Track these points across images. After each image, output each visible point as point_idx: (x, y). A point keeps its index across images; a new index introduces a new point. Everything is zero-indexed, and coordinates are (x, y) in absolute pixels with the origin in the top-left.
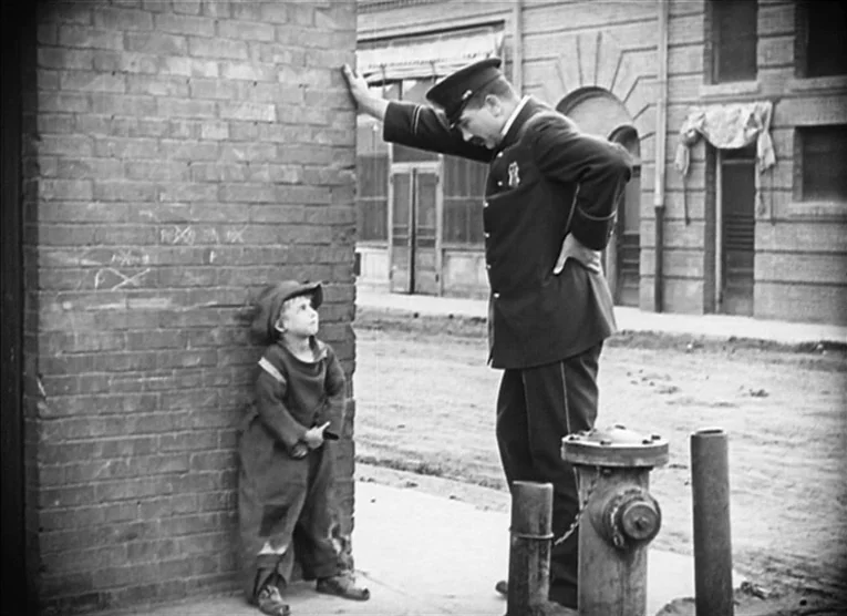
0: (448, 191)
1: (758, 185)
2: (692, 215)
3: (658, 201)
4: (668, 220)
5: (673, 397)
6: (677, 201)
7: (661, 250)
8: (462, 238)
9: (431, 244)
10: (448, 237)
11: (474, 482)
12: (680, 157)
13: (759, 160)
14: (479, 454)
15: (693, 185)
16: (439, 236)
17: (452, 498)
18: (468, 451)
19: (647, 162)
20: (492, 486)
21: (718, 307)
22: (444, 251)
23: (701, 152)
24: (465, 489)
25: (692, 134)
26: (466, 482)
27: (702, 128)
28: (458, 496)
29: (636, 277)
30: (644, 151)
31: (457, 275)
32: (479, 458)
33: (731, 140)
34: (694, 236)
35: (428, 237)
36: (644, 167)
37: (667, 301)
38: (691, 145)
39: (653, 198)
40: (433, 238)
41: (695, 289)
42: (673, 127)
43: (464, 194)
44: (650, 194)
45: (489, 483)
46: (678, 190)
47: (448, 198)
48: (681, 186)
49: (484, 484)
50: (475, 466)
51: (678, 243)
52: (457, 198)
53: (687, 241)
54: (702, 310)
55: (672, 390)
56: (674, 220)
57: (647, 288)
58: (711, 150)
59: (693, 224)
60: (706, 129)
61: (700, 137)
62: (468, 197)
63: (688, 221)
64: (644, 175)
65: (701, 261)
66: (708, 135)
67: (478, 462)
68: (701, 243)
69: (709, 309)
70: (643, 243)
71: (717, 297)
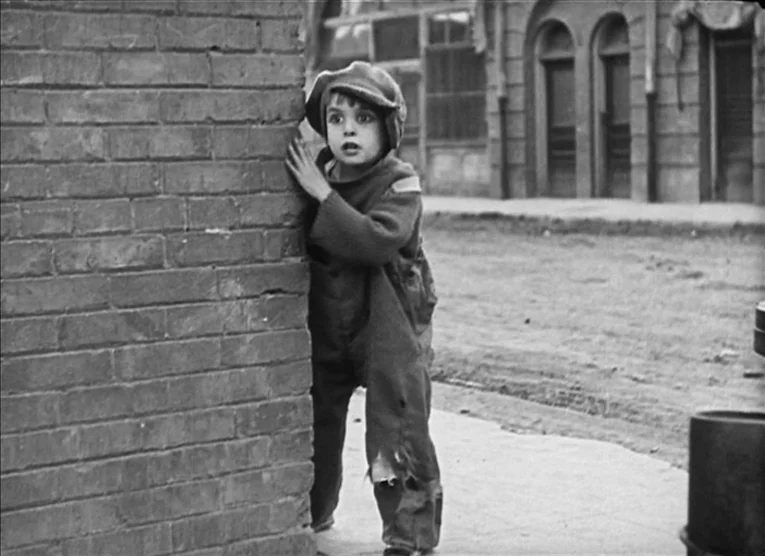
0: (431, 89)
1: (755, 64)
2: (685, 99)
3: (649, 87)
4: (660, 106)
5: (701, 281)
6: (669, 85)
7: (654, 138)
8: (446, 135)
9: (414, 142)
10: (432, 135)
11: (493, 389)
12: (671, 41)
13: (756, 39)
14: (488, 351)
15: (686, 69)
16: (423, 134)
17: (464, 412)
18: (475, 349)
19: (637, 48)
20: (516, 394)
21: (714, 195)
22: (428, 149)
23: (694, 35)
24: (481, 400)
25: (684, 17)
26: (483, 389)
27: (695, 9)
28: (473, 410)
29: (627, 167)
30: (633, 37)
31: (442, 173)
32: (489, 356)
33: (726, 19)
34: (688, 122)
35: (411, 136)
36: (633, 55)
37: (662, 191)
38: (683, 27)
39: (644, 84)
40: (415, 136)
41: (690, 178)
42: (664, 10)
43: (446, 90)
44: (640, 82)
45: (513, 389)
46: (669, 75)
47: (431, 95)
48: (673, 70)
49: (504, 390)
50: (488, 367)
51: (672, 129)
52: (440, 95)
53: (680, 128)
54: (698, 199)
55: (697, 275)
56: (666, 105)
57: (639, 178)
58: (705, 31)
59: (687, 109)
60: (699, 10)
61: (692, 19)
62: (451, 94)
63: (681, 106)
64: (633, 62)
65: (696, 147)
66: (701, 16)
67: (490, 362)
68: (696, 128)
69: (705, 196)
70: (634, 131)
71: (713, 184)
